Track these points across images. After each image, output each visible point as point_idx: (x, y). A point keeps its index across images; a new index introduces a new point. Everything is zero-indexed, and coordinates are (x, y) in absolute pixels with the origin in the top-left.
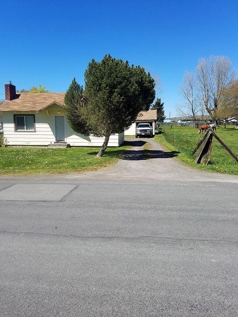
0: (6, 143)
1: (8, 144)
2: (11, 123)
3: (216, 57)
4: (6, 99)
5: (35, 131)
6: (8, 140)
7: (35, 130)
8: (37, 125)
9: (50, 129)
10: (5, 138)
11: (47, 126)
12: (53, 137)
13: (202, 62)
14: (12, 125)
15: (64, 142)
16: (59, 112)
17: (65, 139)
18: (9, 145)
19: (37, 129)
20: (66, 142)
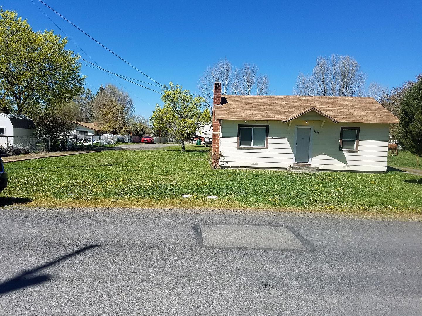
0: (223, 163)
1: (227, 165)
2: (233, 136)
3: (339, 56)
4: (215, 103)
5: (267, 148)
6: (227, 159)
7: (267, 146)
8: (271, 140)
9: (289, 146)
10: (222, 157)
11: (285, 141)
12: (293, 156)
13: (322, 61)
14: (236, 139)
15: (307, 163)
16: (307, 123)
17: (310, 159)
18: (227, 167)
19: (270, 146)
20: (311, 164)
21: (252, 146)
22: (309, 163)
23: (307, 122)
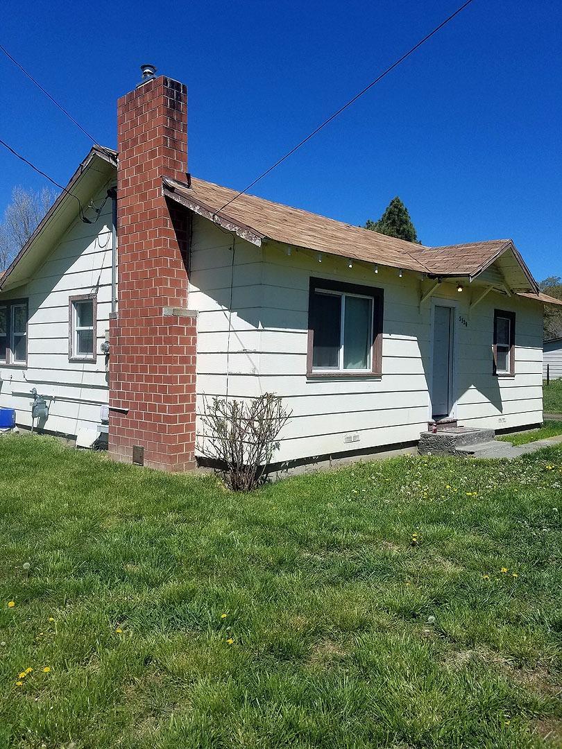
1: (277, 457)
2: (295, 325)
7: (377, 365)
8: (389, 344)
11: (414, 347)
12: (427, 398)
14: (300, 340)
16: (460, 290)
17: (453, 406)
20: (455, 421)
21: (341, 369)
22: (451, 417)
23: (462, 287)
